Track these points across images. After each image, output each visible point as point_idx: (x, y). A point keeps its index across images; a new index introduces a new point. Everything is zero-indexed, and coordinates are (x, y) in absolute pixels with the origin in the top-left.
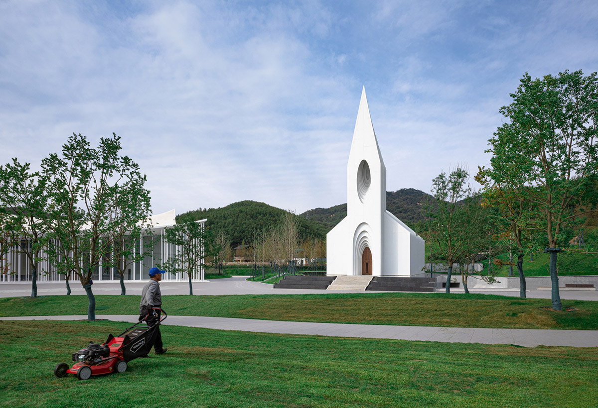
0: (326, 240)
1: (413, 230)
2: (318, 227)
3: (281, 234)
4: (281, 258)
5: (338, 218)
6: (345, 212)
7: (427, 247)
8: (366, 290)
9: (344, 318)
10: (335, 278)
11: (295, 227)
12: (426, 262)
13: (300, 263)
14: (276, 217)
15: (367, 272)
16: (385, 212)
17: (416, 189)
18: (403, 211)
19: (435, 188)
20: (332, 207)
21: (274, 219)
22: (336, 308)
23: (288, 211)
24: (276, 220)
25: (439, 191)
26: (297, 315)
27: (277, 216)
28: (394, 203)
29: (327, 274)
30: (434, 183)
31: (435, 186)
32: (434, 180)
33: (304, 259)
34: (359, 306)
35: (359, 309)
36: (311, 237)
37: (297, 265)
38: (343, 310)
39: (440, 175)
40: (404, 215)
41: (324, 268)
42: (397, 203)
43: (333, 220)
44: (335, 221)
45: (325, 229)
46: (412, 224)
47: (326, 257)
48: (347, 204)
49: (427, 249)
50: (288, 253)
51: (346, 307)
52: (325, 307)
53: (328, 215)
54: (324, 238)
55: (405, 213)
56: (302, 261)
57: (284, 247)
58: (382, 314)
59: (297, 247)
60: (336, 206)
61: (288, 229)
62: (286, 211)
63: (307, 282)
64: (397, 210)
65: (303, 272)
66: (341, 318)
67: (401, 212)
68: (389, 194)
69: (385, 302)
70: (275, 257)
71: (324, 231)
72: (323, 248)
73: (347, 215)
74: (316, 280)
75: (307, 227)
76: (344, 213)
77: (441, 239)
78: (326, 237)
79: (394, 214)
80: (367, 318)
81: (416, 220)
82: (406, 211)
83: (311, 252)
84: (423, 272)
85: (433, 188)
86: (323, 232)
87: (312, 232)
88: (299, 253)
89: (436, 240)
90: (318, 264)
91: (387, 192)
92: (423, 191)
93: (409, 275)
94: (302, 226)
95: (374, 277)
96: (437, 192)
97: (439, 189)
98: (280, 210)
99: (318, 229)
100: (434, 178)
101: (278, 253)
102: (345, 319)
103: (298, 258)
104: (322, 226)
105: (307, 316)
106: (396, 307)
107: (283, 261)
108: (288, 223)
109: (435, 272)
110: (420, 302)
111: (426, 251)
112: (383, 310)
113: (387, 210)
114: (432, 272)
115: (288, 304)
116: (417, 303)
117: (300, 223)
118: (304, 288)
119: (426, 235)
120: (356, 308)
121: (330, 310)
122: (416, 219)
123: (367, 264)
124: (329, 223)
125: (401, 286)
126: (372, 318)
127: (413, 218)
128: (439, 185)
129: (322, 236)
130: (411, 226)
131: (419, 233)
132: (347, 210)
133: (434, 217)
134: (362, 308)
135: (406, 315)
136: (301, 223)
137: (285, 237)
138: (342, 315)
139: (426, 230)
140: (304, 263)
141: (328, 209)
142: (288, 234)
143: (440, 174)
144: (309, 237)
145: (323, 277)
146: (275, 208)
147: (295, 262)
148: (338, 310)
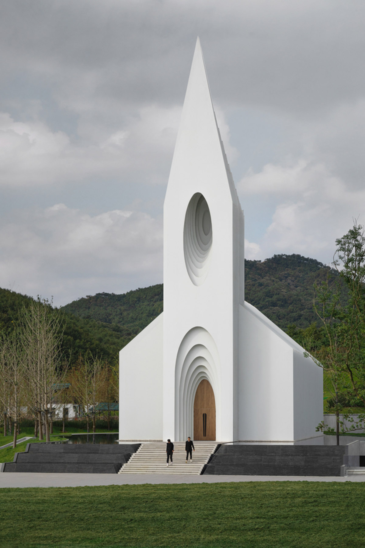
0: (118, 363)
1: (300, 343)
2: (100, 336)
3: (21, 349)
4: (20, 403)
5: (144, 315)
6: (158, 303)
7: (328, 379)
8: (202, 473)
9: (154, 538)
10: (136, 447)
11: (50, 335)
12: (326, 413)
13: (61, 415)
14: (10, 312)
15: (205, 434)
16: (243, 304)
17: (306, 257)
18: (279, 303)
19: (341, 258)
20: (131, 292)
21: (5, 316)
22: (137, 515)
23: (35, 299)
24: (10, 319)
25: (350, 265)
26: (53, 533)
27: (13, 309)
28: (261, 285)
29: (120, 438)
30: (338, 247)
31: (342, 253)
32: (339, 242)
33: (70, 406)
34: (187, 510)
35: (187, 518)
36: (86, 357)
37: (55, 419)
38: (153, 520)
39: (351, 231)
40: (282, 311)
41: (114, 425)
42: (267, 285)
43: (134, 320)
44: (137, 323)
45: (116, 340)
46: (298, 329)
47: (117, 402)
48: (163, 284)
49: (328, 384)
50: (35, 392)
51: (159, 514)
52: (114, 514)
53: (122, 308)
54: (114, 361)
55: (282, 306)
56: (66, 411)
57: (27, 379)
58: (235, 528)
59: (55, 378)
60: (140, 290)
61: (36, 340)
62: (31, 299)
63: (75, 458)
64: (268, 299)
65: (68, 434)
66: (149, 538)
67: (274, 305)
68: (250, 266)
69: (240, 501)
70: (6, 402)
71: (114, 344)
72: (110, 381)
73: (162, 310)
74: (96, 452)
75: (76, 335)
76: (156, 305)
77: (355, 364)
78: (118, 358)
79: (260, 309)
80: (203, 536)
81: (305, 322)
82: (285, 302)
83: (86, 391)
84: (321, 433)
85: (337, 258)
86: (112, 346)
87: (88, 345)
88: (59, 393)
89: (345, 366)
90: (101, 417)
91: (245, 261)
92: (319, 261)
93: (292, 440)
94: (65, 333)
95: (219, 446)
96: (347, 266)
97: (350, 260)
98: (20, 295)
99: (100, 340)
100: (340, 237)
101: (12, 393)
102: (156, 540)
103: (56, 402)
104: (110, 332)
105: (75, 535)
106: (264, 511)
107: (25, 410)
108: (35, 325)
109: (344, 434)
110: (313, 500)
111: (326, 388)
112: (237, 519)
113: (246, 299)
114: (338, 434)
115: (33, 507)
116: (306, 503)
117: (62, 327)
118: (69, 472)
119: (327, 354)
120: (180, 514)
121: (125, 520)
122: (306, 319)
123: (205, 416)
124: (125, 327)
125: (276, 464)
126: (213, 537)
127: (300, 316)
128: (350, 251)
129: (108, 354)
130: (294, 335)
131: (312, 350)
132: (162, 299)
133: (341, 319)
134: (192, 514)
135: (283, 529)
136: (64, 327)
137: (29, 357)
138: (151, 532)
139: (326, 344)
140: (72, 414)
141: (124, 296)
142: (37, 351)
143: (352, 229)
144: (81, 358)
145: (111, 446)
146: (8, 291)
147: (51, 412)
148: (142, 520)
